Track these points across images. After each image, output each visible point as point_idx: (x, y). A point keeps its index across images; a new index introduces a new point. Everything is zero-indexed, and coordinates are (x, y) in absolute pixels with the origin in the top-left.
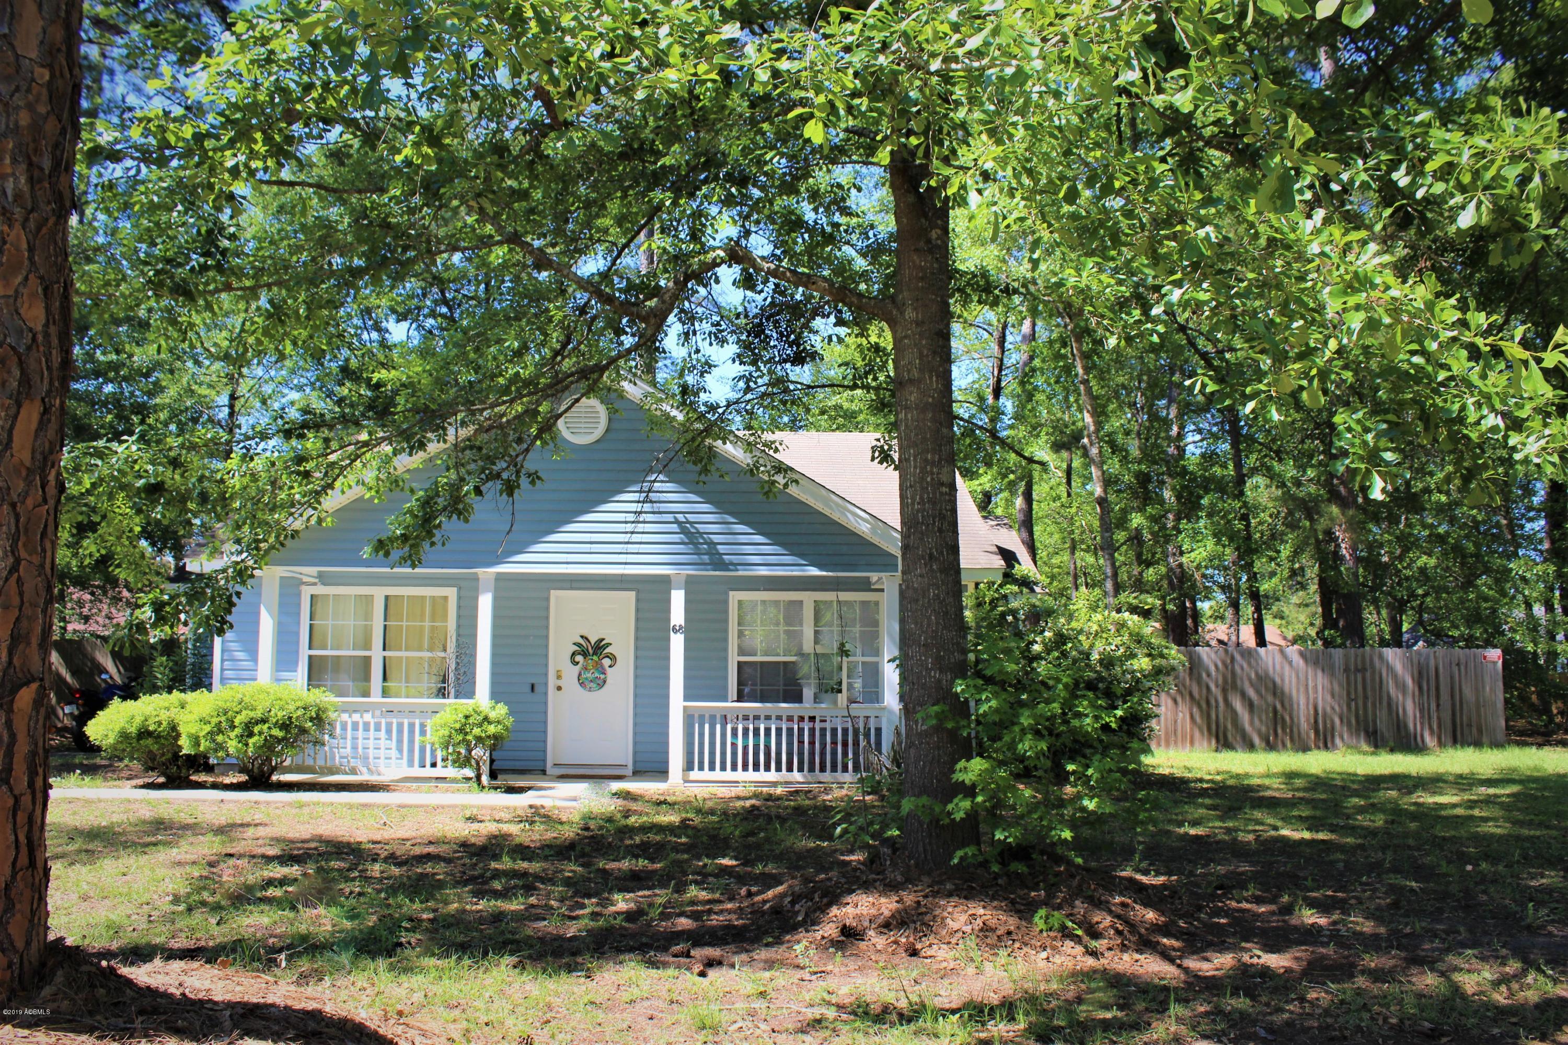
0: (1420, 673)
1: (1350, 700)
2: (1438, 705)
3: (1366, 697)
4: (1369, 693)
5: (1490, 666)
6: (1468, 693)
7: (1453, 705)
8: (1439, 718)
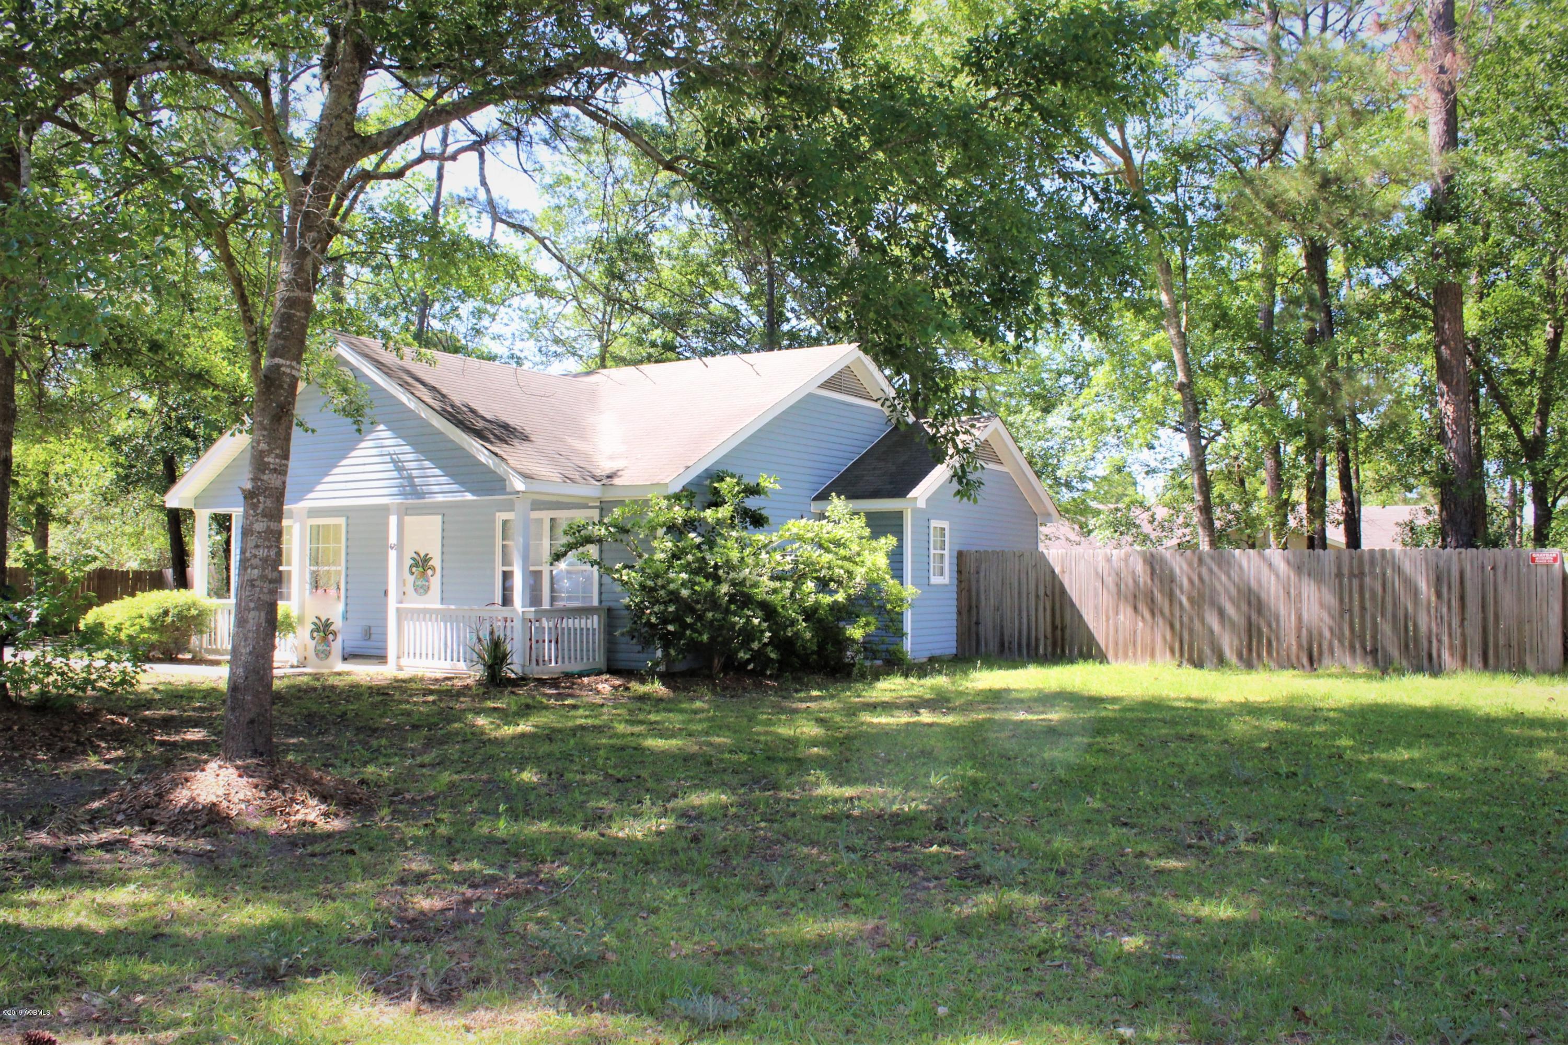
0: (1438, 579)
1: (1342, 612)
2: (1463, 620)
3: (1363, 608)
4: (1368, 605)
5: (1542, 571)
6: (1508, 602)
7: (1485, 619)
8: (1463, 635)
